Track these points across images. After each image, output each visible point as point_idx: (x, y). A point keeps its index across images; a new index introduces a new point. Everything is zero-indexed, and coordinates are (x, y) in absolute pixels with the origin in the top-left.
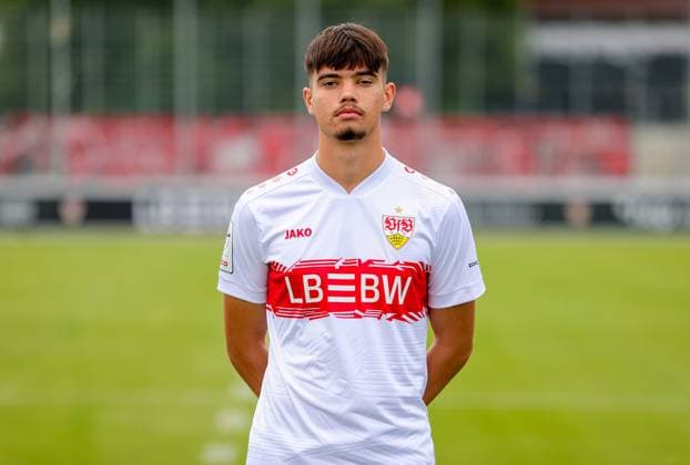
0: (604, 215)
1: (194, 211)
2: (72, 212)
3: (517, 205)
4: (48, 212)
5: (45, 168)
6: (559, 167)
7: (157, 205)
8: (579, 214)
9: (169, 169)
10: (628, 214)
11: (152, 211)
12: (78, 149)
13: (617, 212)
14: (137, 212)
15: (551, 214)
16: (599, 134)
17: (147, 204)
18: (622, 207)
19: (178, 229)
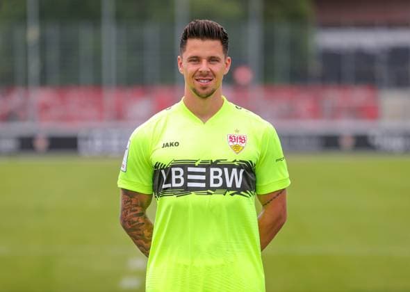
0: (363, 143)
1: (115, 143)
2: (41, 144)
3: (310, 137)
4: (26, 144)
5: (25, 119)
7: (92, 139)
8: (347, 143)
9: (101, 118)
10: (377, 142)
11: (90, 142)
12: (45, 108)
13: (370, 141)
14: (81, 143)
15: (330, 143)
16: (359, 96)
17: (86, 139)
18: (373, 137)
19: (105, 154)
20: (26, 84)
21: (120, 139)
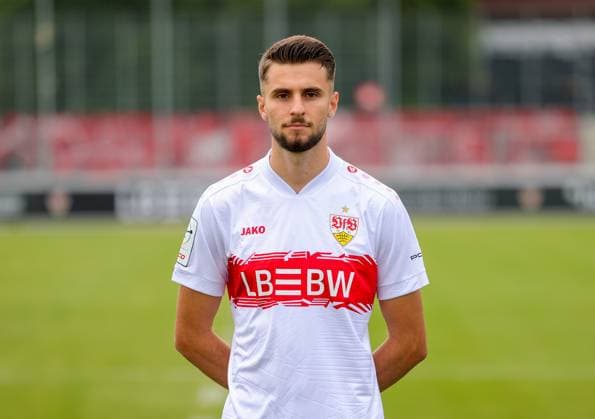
0: (555, 200)
1: (172, 202)
2: (58, 204)
3: (473, 191)
4: (36, 205)
5: (32, 165)
6: (511, 155)
7: (138, 196)
8: (531, 199)
9: (149, 163)
10: (578, 197)
11: (133, 202)
12: (63, 146)
13: (567, 196)
14: (120, 203)
15: (505, 200)
16: (548, 125)
17: (128, 196)
18: (572, 191)
19: (158, 219)
20: (34, 110)
21: (180, 196)
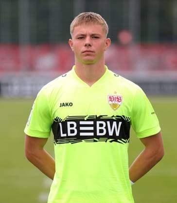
1: (28, 88)
7: (12, 85)
9: (17, 69)
11: (9, 88)
17: (7, 85)
21: (32, 85)
